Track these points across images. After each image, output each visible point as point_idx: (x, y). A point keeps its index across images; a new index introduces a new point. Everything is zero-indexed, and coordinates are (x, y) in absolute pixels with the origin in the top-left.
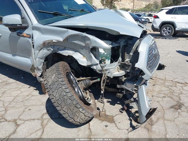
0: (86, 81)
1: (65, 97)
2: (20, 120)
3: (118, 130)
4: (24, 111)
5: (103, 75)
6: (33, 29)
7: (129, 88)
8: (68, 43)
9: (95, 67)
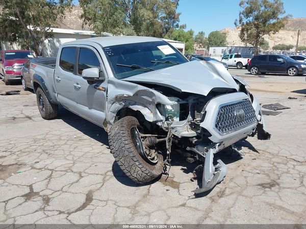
0: (151, 138)
1: (123, 148)
2: (85, 173)
3: (178, 196)
4: (90, 166)
5: (169, 133)
6: (108, 83)
7: (201, 152)
8: (137, 98)
9: (159, 124)
